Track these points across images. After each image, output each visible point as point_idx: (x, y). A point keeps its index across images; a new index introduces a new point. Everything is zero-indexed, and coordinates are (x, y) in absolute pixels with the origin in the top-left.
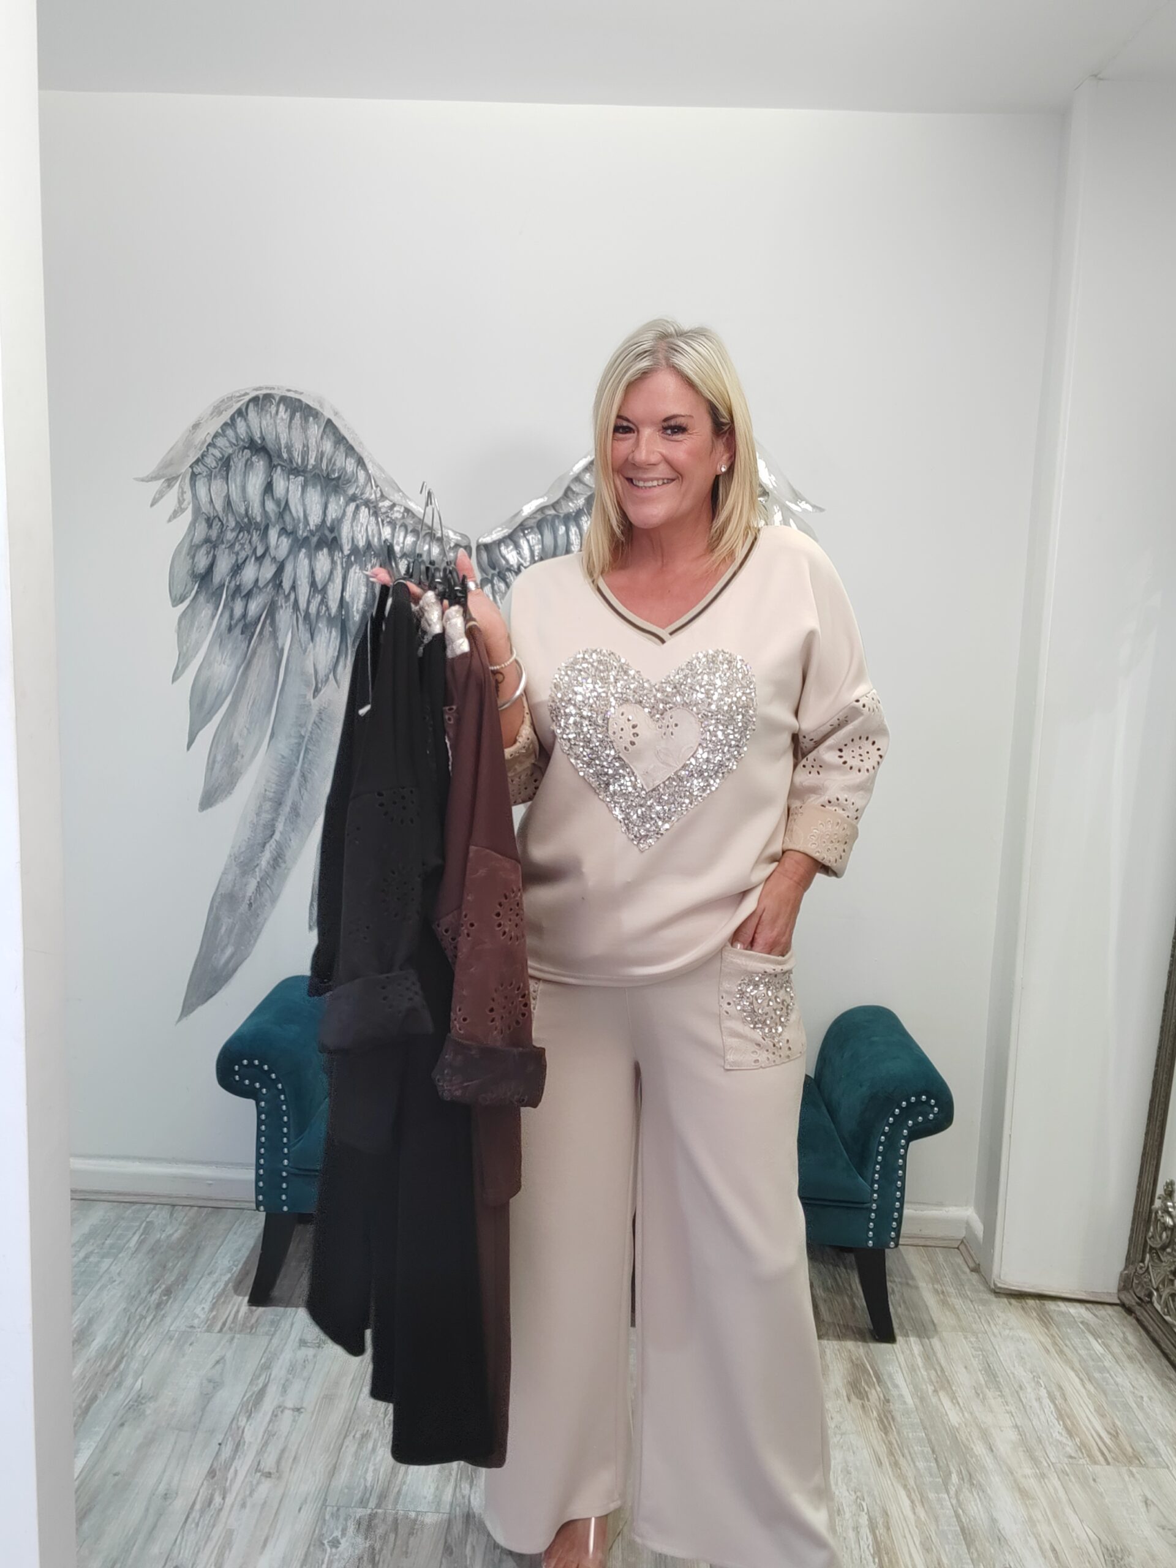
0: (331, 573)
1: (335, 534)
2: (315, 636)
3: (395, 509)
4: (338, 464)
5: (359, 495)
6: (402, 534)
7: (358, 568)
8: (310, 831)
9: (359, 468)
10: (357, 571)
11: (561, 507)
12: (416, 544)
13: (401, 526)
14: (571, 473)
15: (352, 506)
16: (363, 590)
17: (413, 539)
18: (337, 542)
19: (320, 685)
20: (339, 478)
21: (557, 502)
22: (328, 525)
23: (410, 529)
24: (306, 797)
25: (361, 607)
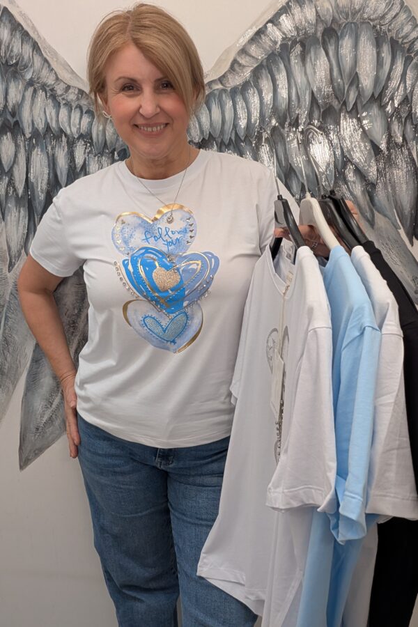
0: (16, 156)
1: (17, 118)
2: (6, 215)
3: (70, 91)
4: (15, 50)
5: (35, 79)
6: (78, 115)
7: (39, 150)
8: (15, 387)
9: (35, 52)
10: (39, 153)
11: (228, 81)
12: (92, 125)
13: (76, 107)
14: (238, 45)
15: (31, 90)
16: (46, 171)
17: (88, 120)
18: (19, 126)
19: (13, 261)
20: (17, 64)
21: (224, 76)
22: (10, 110)
23: (84, 111)
24: (9, 359)
25: (45, 187)
